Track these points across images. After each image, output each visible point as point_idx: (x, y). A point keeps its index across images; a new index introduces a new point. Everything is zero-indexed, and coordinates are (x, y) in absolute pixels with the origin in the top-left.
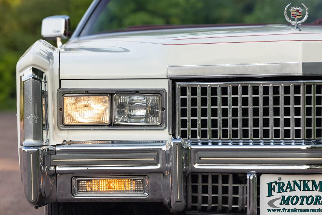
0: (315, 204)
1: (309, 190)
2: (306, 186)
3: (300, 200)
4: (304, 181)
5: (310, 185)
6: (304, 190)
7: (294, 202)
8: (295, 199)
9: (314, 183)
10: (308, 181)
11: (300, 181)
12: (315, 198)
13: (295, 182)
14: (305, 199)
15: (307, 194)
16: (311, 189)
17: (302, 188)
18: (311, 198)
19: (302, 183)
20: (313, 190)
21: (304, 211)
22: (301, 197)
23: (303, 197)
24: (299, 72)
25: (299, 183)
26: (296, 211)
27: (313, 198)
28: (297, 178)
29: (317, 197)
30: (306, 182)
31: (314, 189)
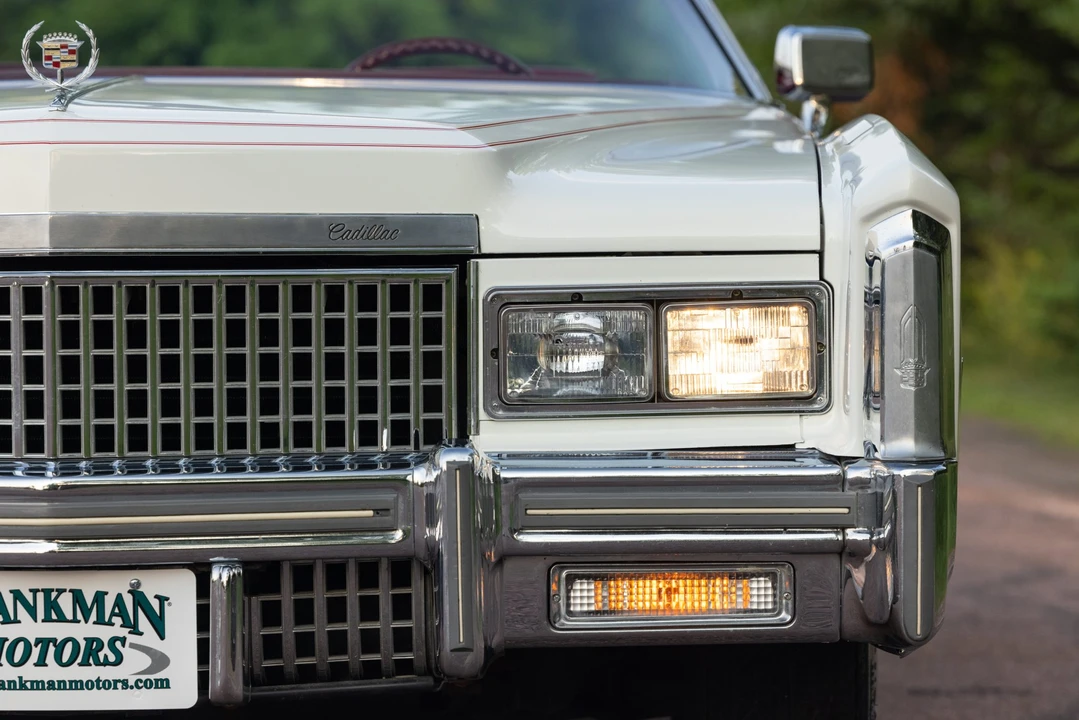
0: (85, 663)
1: (62, 619)
2: (52, 606)
3: (36, 652)
4: (47, 592)
5: (66, 603)
6: (47, 619)
7: (17, 658)
8: (20, 647)
9: (78, 597)
10: (61, 591)
11: (35, 592)
12: (83, 644)
13: (17, 595)
14: (52, 649)
15: (58, 631)
16: (69, 616)
17: (41, 614)
18: (69, 647)
19: (40, 596)
20: (75, 621)
21: (51, 685)
22: (38, 641)
23: (44, 643)
24: (40, 243)
25: (29, 597)
26: (23, 687)
27: (76, 645)
28: (25, 583)
29: (90, 641)
30: (54, 594)
31: (80, 616)
